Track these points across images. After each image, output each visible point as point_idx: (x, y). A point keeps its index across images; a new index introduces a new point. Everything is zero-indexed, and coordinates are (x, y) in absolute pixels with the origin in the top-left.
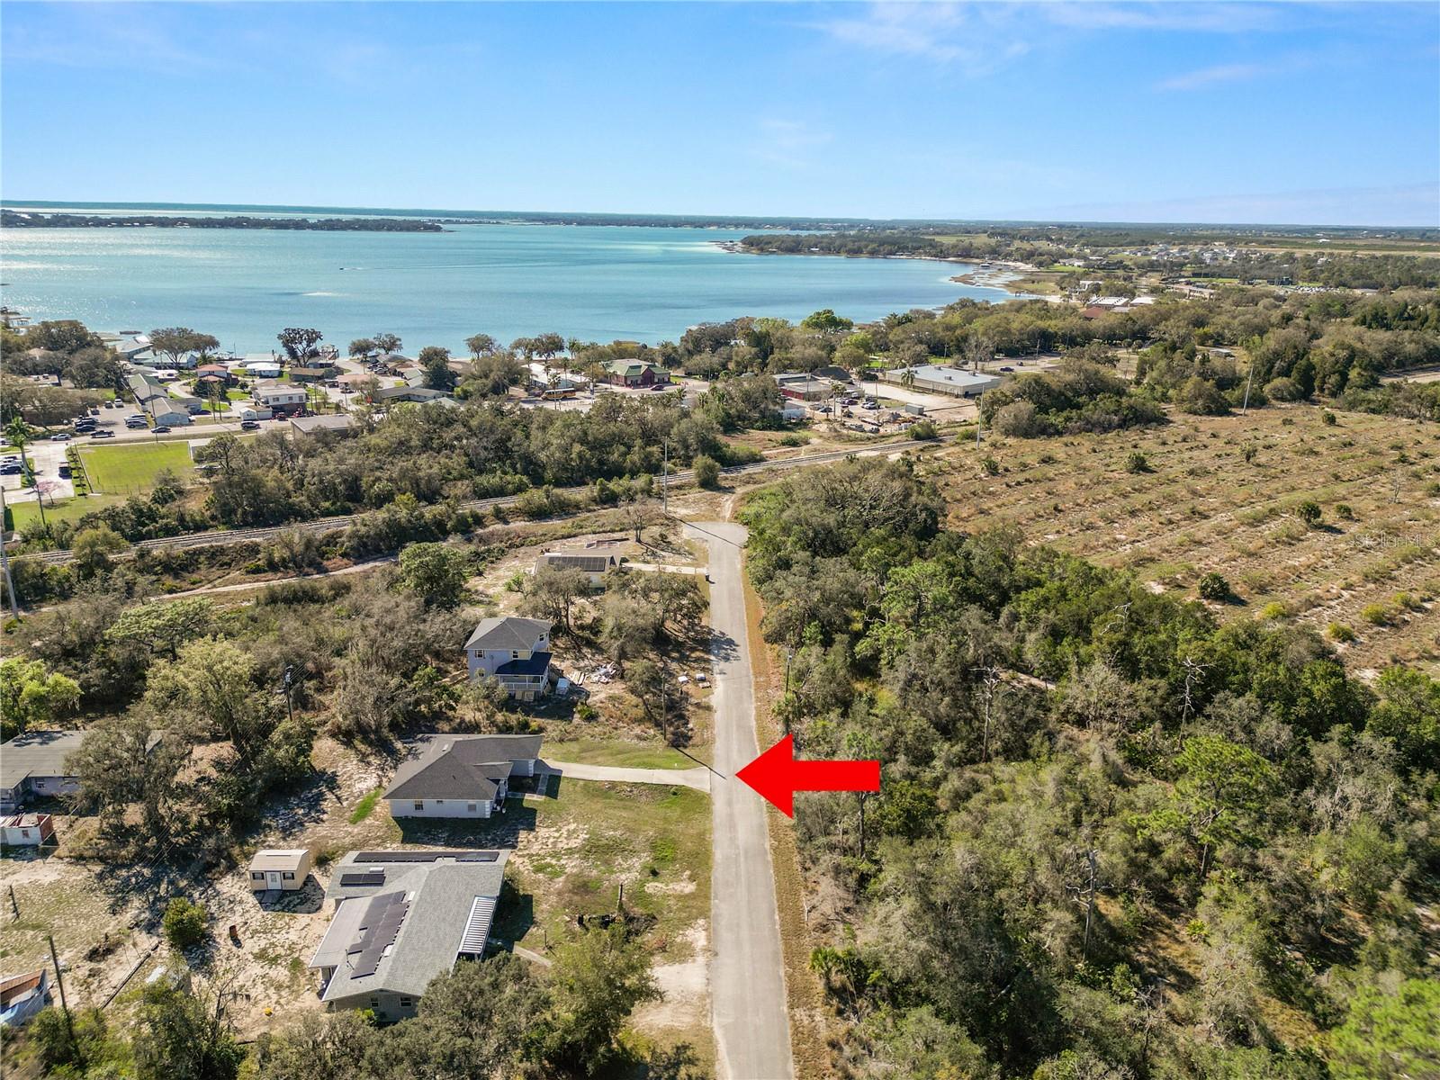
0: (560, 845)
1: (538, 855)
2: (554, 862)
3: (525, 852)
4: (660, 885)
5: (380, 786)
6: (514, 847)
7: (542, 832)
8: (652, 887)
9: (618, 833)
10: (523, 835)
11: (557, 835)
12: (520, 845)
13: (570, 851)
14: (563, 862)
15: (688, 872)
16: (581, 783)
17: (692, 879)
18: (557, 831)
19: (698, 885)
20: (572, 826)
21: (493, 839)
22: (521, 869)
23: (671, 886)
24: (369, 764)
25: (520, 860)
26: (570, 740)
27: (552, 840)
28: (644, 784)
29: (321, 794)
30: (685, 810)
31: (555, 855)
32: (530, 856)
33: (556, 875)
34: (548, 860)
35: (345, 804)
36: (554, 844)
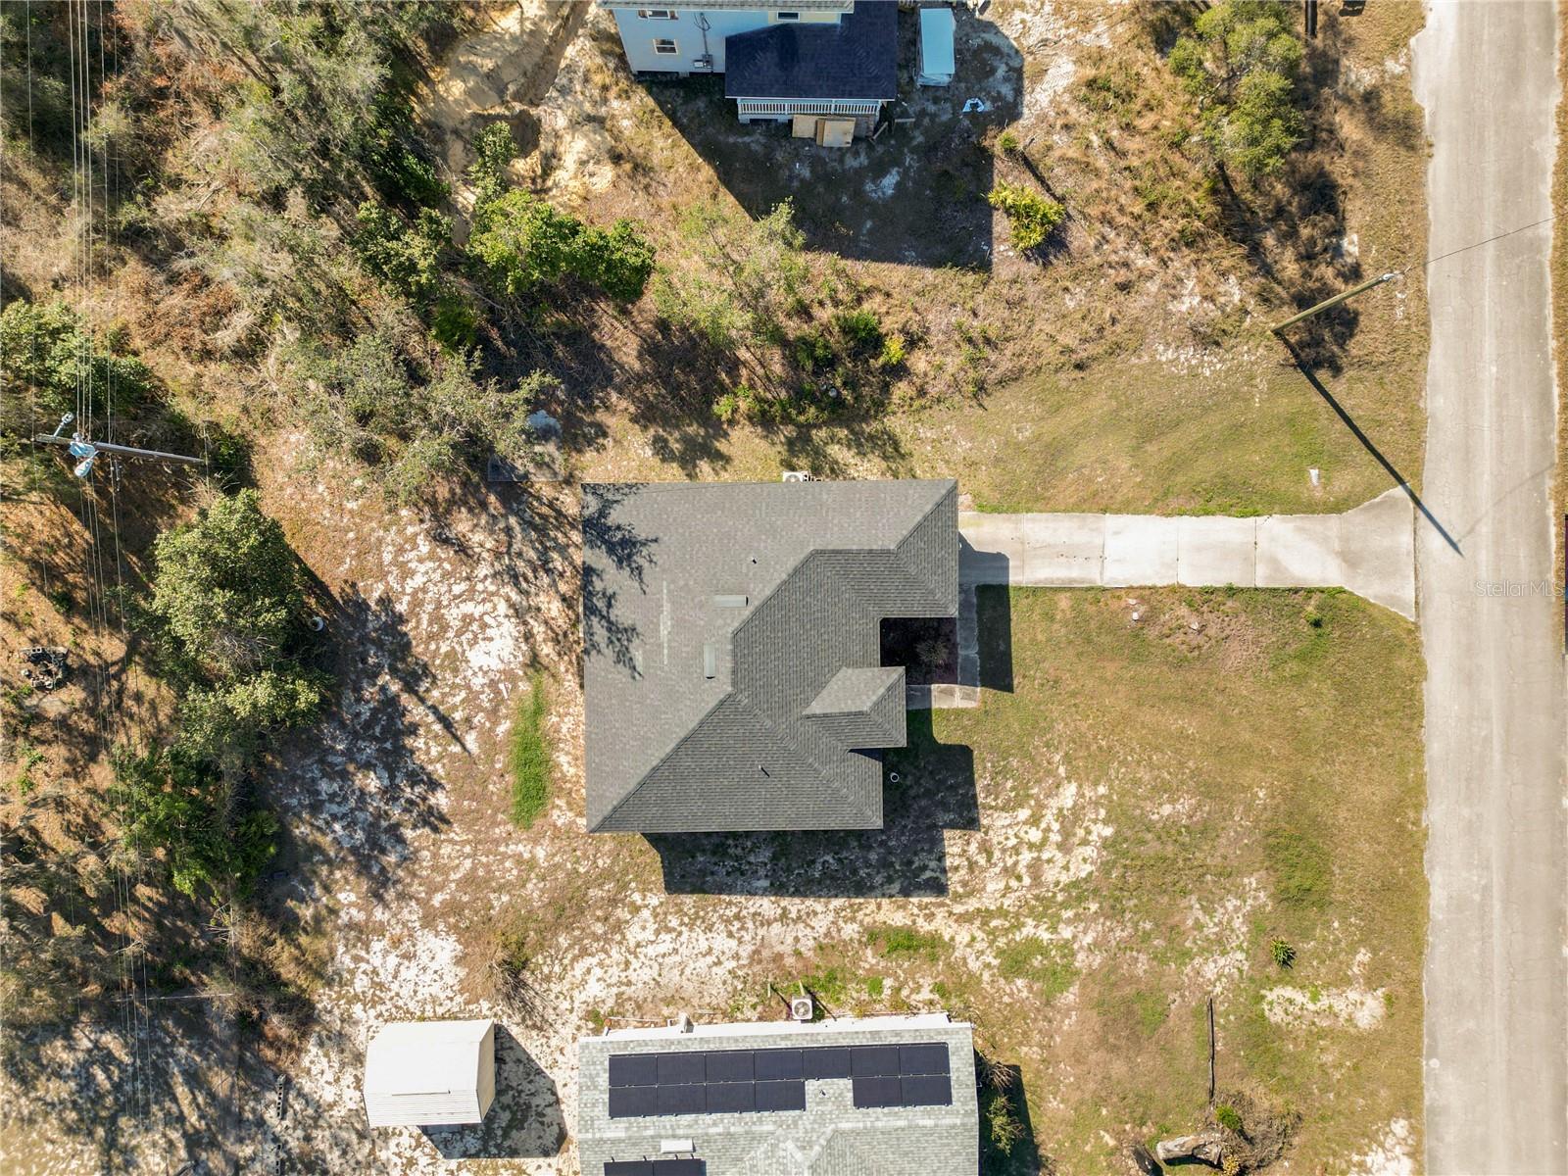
0: (1050, 875)
1: (1002, 913)
2: (1045, 936)
3: (972, 904)
4: (1300, 997)
5: (534, 662)
6: (939, 888)
7: (1000, 824)
8: (1283, 1002)
9: (1185, 805)
10: (953, 843)
11: (1035, 835)
12: (954, 881)
13: (1078, 892)
14: (1066, 933)
15: (1363, 956)
16: (1064, 602)
17: (1373, 979)
18: (1035, 821)
19: (1390, 1000)
20: (1068, 795)
21: (885, 864)
22: (974, 965)
23: (1324, 1002)
24: (462, 549)
25: (963, 937)
26: (1001, 382)
27: (1026, 856)
28: (1231, 591)
29: (390, 703)
30: (1349, 694)
31: (1044, 908)
32: (985, 915)
33: (1057, 977)
34: (1028, 929)
35: (471, 740)
36: (1035, 868)
